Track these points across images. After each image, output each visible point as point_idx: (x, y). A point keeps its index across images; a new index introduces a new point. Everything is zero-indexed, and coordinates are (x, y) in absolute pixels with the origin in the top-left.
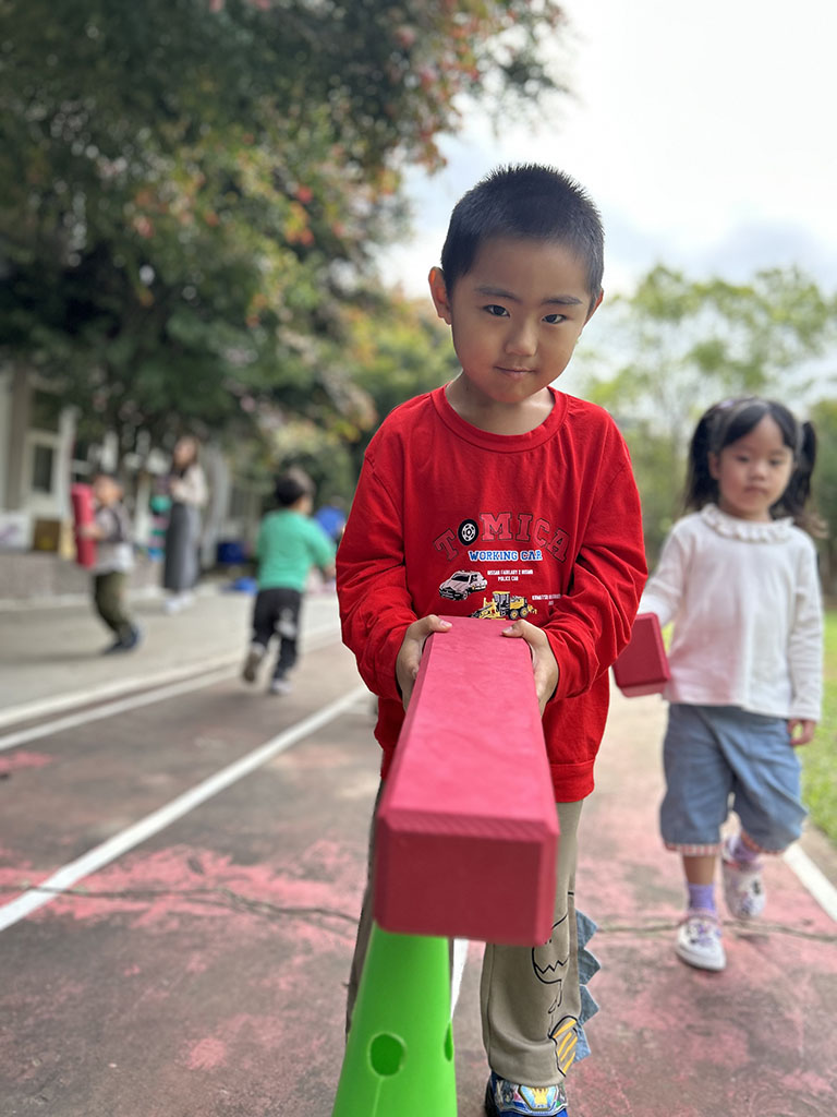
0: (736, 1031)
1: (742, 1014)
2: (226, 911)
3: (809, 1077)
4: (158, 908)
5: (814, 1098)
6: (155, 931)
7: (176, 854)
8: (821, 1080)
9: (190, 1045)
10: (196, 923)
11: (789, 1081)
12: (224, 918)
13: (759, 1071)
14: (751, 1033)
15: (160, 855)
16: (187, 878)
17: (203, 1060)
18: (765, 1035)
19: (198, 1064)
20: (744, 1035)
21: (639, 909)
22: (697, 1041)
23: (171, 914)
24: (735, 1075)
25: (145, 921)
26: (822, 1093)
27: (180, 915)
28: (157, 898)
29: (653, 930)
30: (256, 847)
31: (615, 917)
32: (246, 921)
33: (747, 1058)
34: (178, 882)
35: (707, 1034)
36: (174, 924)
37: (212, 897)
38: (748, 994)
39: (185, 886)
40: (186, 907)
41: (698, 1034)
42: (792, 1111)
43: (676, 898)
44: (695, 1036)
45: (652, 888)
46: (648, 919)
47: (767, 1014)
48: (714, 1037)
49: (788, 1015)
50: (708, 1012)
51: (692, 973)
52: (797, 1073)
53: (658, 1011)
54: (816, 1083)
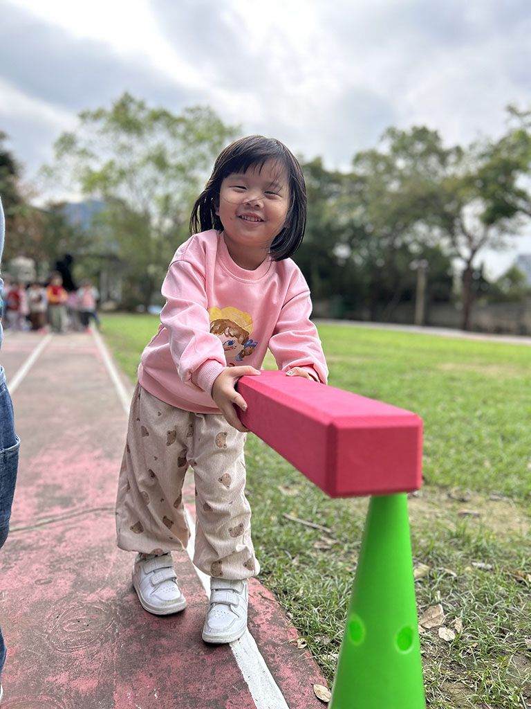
0: (69, 576)
1: (78, 564)
3: (104, 592)
5: (103, 603)
8: (112, 591)
11: (90, 597)
13: (73, 596)
14: (78, 575)
18: (87, 573)
20: (73, 577)
21: (36, 514)
22: (41, 587)
24: (56, 603)
26: (108, 600)
29: (41, 525)
33: (69, 591)
35: (48, 582)
38: (88, 550)
41: (42, 584)
42: (84, 615)
43: (65, 502)
44: (39, 586)
45: (52, 498)
46: (39, 519)
47: (95, 559)
48: (53, 583)
49: (108, 556)
50: (56, 568)
51: (55, 546)
52: (97, 591)
53: (19, 576)
54: (107, 594)
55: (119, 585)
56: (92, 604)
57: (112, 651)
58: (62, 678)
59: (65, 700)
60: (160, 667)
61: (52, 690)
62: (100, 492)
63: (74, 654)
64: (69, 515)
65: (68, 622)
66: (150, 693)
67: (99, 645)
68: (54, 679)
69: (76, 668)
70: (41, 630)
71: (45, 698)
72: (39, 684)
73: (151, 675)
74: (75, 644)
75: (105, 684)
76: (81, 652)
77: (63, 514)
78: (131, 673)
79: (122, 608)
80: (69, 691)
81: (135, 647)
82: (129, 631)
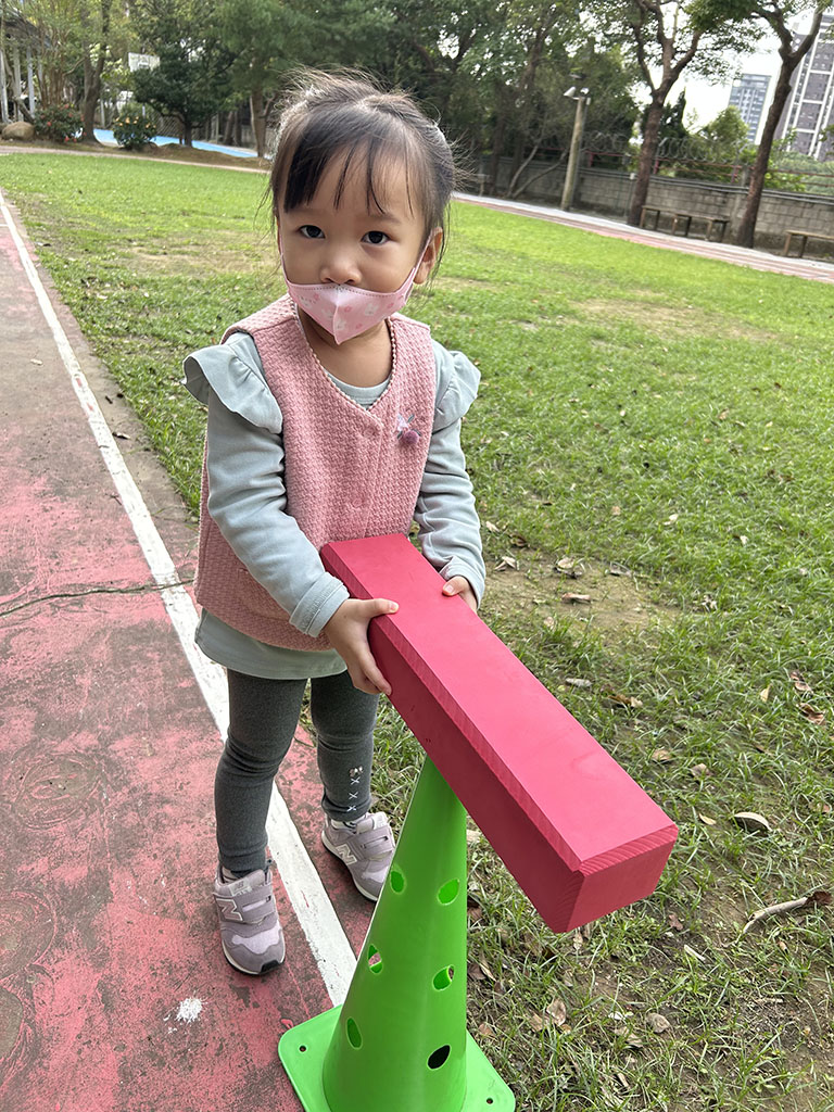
0: (27, 713)
1: (36, 693)
3: (79, 737)
5: (81, 755)
8: (91, 736)
11: (64, 747)
13: (38, 745)
14: (40, 711)
18: (52, 707)
20: (33, 714)
24: (15, 757)
26: (87, 751)
38: (48, 670)
42: (57, 774)
47: (61, 685)
48: (5, 725)
49: (79, 681)
50: (6, 701)
52: (72, 737)
54: (86, 740)
55: (100, 726)
56: (67, 756)
57: (102, 825)
58: (40, 866)
59: (48, 896)
60: (166, 846)
61: (29, 884)
62: (54, 563)
63: (51, 832)
64: (11, 607)
65: (37, 785)
66: (156, 880)
67: (83, 817)
68: (30, 868)
69: (56, 851)
71: (22, 895)
72: (10, 877)
73: (155, 856)
74: (50, 817)
75: (98, 871)
76: (60, 828)
78: (130, 855)
79: (108, 762)
80: (51, 883)
81: (131, 818)
82: (121, 796)
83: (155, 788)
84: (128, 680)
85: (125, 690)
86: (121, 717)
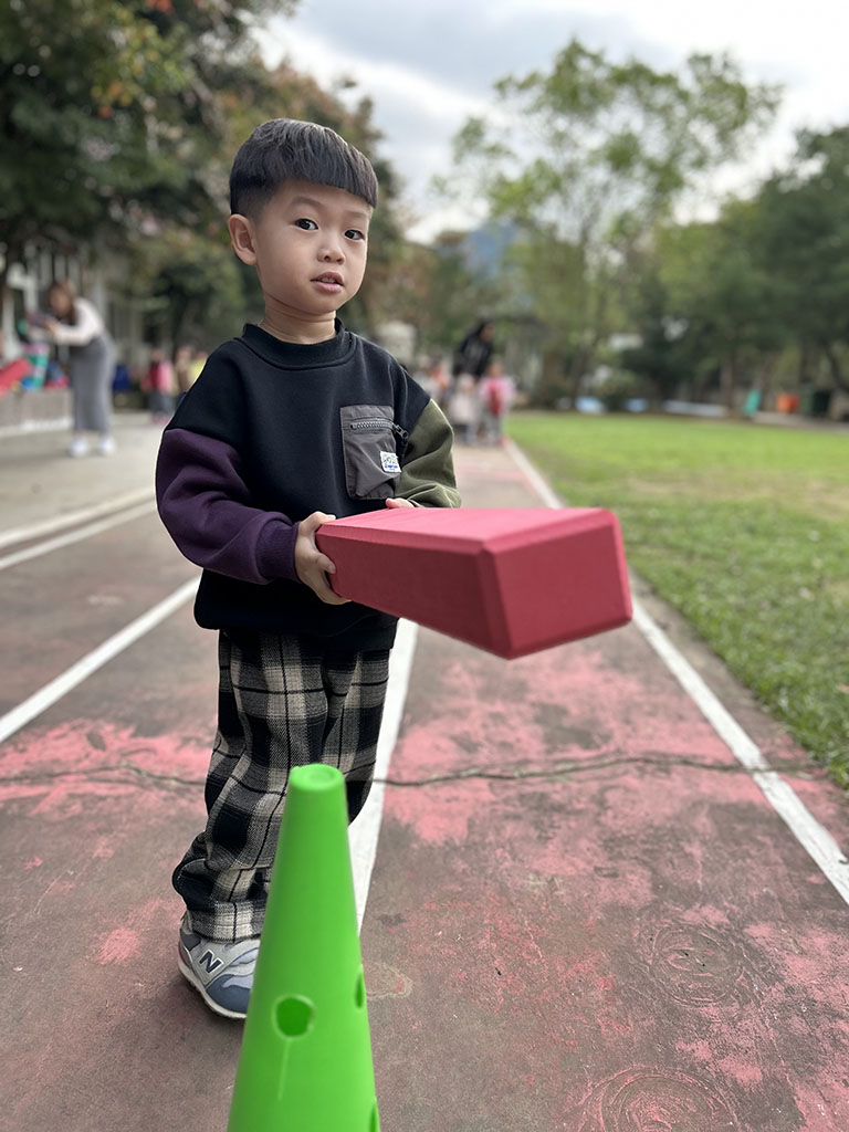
0: (640, 870)
1: (645, 852)
2: (132, 789)
3: (708, 910)
4: (59, 791)
5: (712, 931)
6: (56, 817)
7: (74, 728)
8: (718, 912)
9: (101, 938)
10: (100, 804)
11: (690, 916)
12: (129, 796)
13: (662, 908)
14: (654, 871)
15: (57, 732)
16: (87, 756)
17: (116, 952)
18: (667, 872)
19: (110, 958)
20: (648, 873)
21: (549, 752)
22: (605, 883)
23: (72, 796)
24: (639, 915)
25: (44, 807)
26: (719, 927)
27: (81, 796)
28: (57, 780)
29: (562, 772)
30: (160, 715)
31: (526, 762)
32: (153, 798)
33: (650, 897)
34: (79, 761)
35: (614, 875)
36: (76, 808)
37: (116, 774)
38: (652, 831)
39: (86, 764)
40: (89, 787)
41: (605, 876)
42: (692, 946)
43: (584, 738)
44: (603, 879)
45: (560, 728)
46: (557, 762)
47: (669, 849)
48: (620, 878)
49: (688, 849)
50: (615, 853)
51: (599, 814)
52: (696, 908)
53: (567, 856)
54: (714, 915)
55: (726, 904)
56: (698, 927)
57: (763, 1023)
58: (702, 1050)
59: (721, 1091)
61: (693, 1068)
62: (628, 729)
63: (703, 1012)
64: (598, 763)
65: (671, 951)
67: (737, 1005)
68: (690, 1048)
69: (716, 1038)
70: (635, 956)
71: (688, 1079)
72: (669, 1053)
73: (844, 1081)
74: (697, 994)
75: (774, 1079)
76: (713, 1011)
77: (588, 759)
78: (812, 1072)
79: (748, 947)
80: (720, 1075)
81: (798, 1025)
82: (776, 993)
83: (819, 996)
84: (744, 859)
85: (743, 870)
86: (748, 898)
